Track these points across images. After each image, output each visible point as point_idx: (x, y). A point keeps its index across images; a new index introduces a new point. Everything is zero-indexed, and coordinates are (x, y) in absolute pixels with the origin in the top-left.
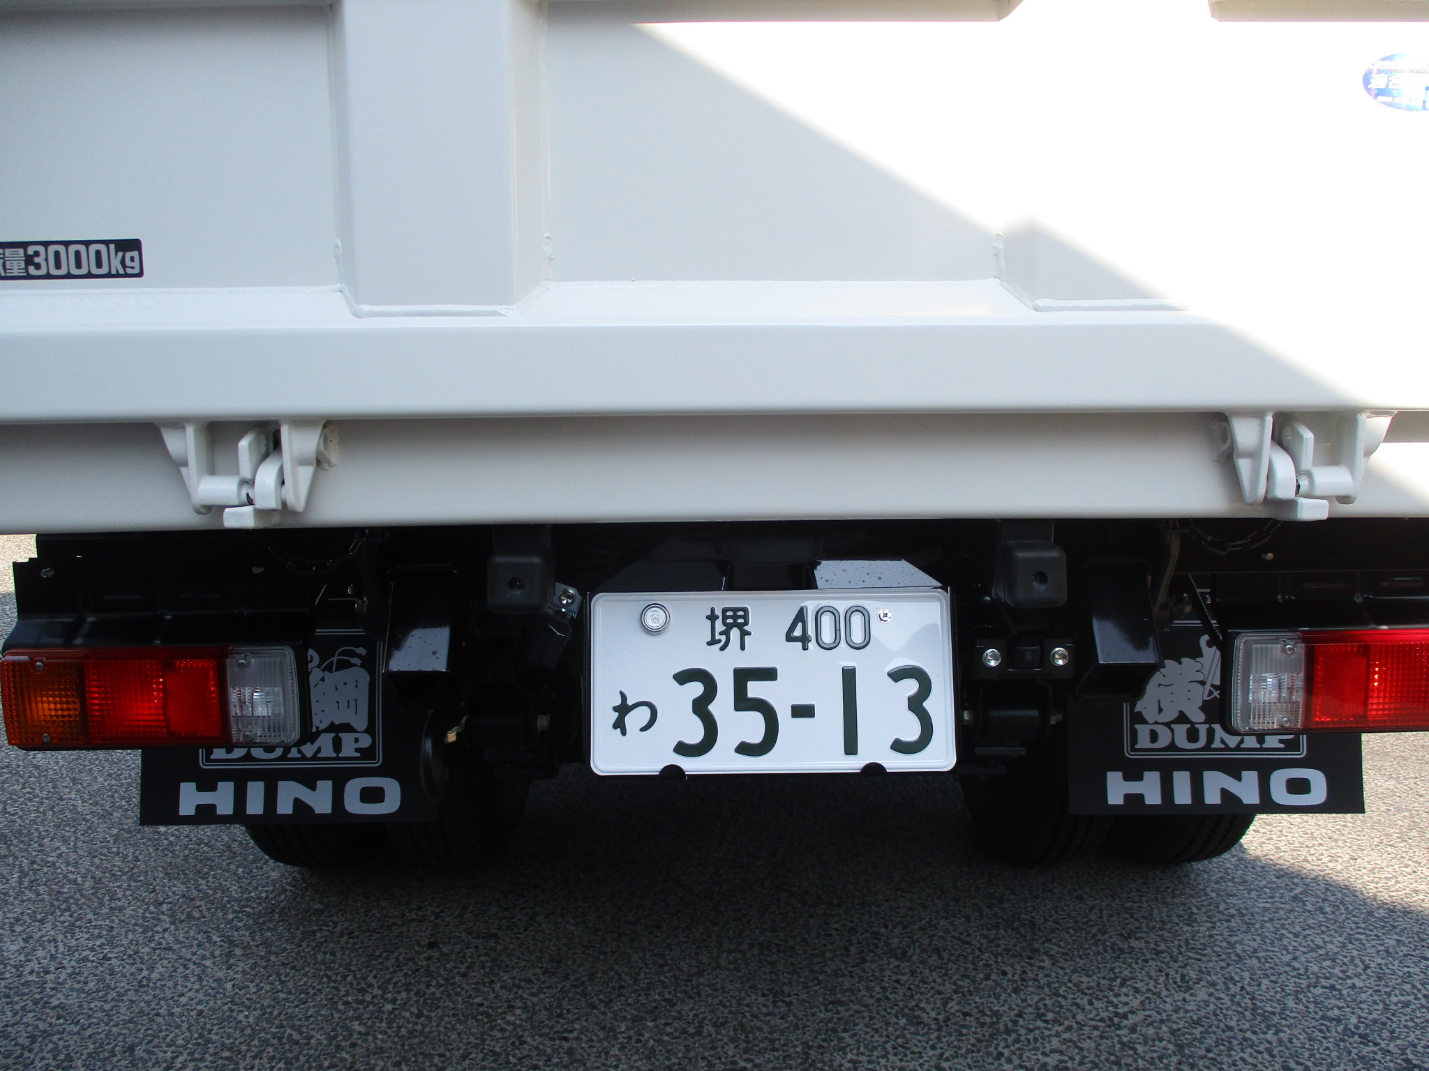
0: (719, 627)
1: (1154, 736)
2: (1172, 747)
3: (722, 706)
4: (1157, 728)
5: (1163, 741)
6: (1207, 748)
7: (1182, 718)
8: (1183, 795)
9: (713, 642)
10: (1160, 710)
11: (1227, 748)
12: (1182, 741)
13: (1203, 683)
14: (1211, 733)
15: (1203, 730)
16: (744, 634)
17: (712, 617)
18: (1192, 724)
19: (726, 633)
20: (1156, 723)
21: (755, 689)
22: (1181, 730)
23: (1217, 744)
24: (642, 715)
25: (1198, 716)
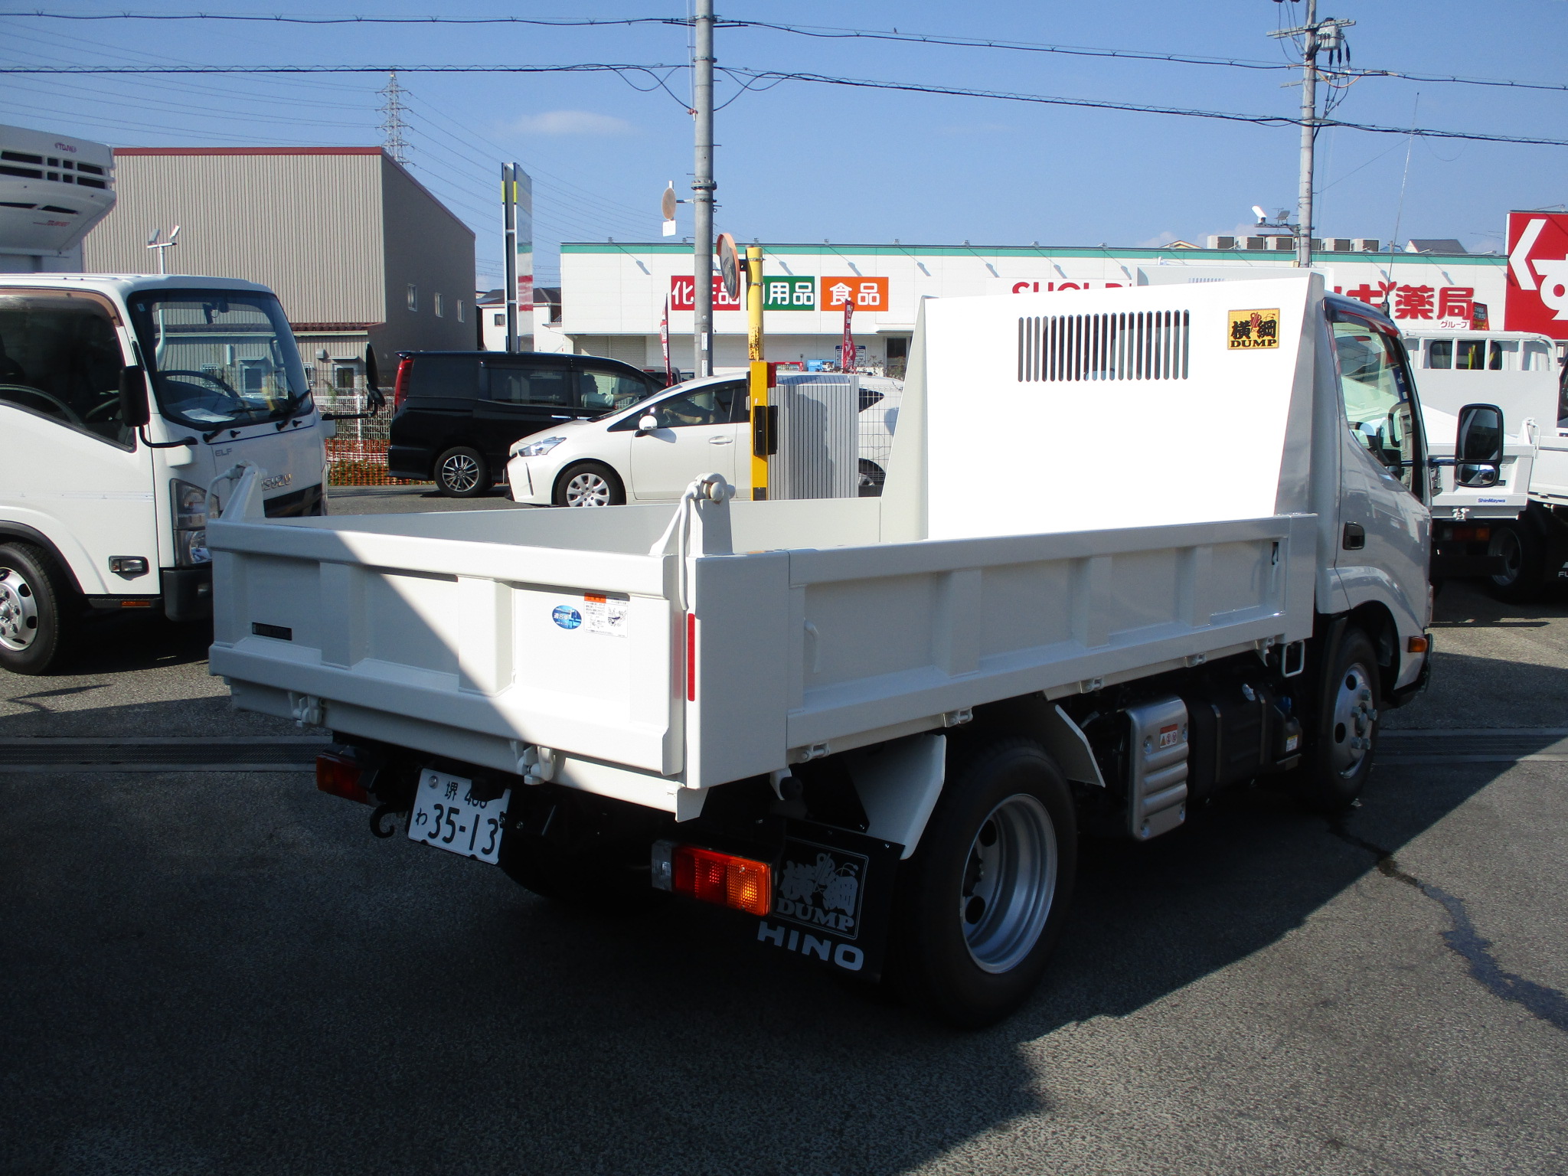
0: (450, 790)
1: (786, 907)
2: (794, 915)
3: (443, 821)
4: (789, 902)
5: (790, 911)
6: (810, 921)
7: (801, 900)
8: (792, 946)
9: (446, 795)
10: (792, 892)
11: (820, 924)
12: (799, 914)
13: (814, 882)
14: (814, 913)
15: (810, 909)
16: (455, 794)
17: (448, 785)
18: (806, 905)
19: (450, 792)
20: (788, 899)
21: (453, 817)
22: (800, 906)
23: (815, 920)
24: (423, 818)
25: (809, 901)
